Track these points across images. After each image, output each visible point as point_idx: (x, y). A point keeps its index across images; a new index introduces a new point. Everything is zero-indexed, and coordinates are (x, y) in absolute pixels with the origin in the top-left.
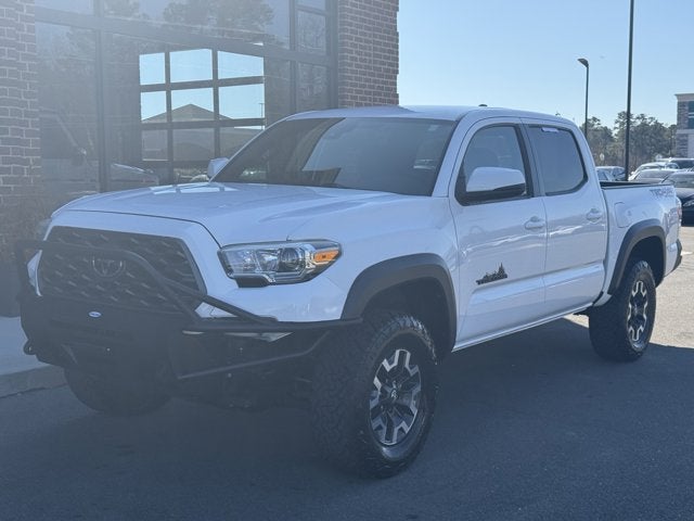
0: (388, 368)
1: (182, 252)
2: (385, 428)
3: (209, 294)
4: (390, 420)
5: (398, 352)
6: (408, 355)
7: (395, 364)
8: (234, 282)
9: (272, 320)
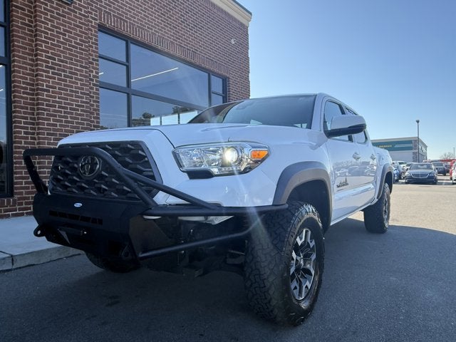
0: (300, 242)
1: (143, 151)
2: (298, 287)
3: (164, 184)
4: (300, 281)
5: (304, 231)
6: (310, 232)
7: (303, 240)
8: (186, 174)
9: (218, 206)
